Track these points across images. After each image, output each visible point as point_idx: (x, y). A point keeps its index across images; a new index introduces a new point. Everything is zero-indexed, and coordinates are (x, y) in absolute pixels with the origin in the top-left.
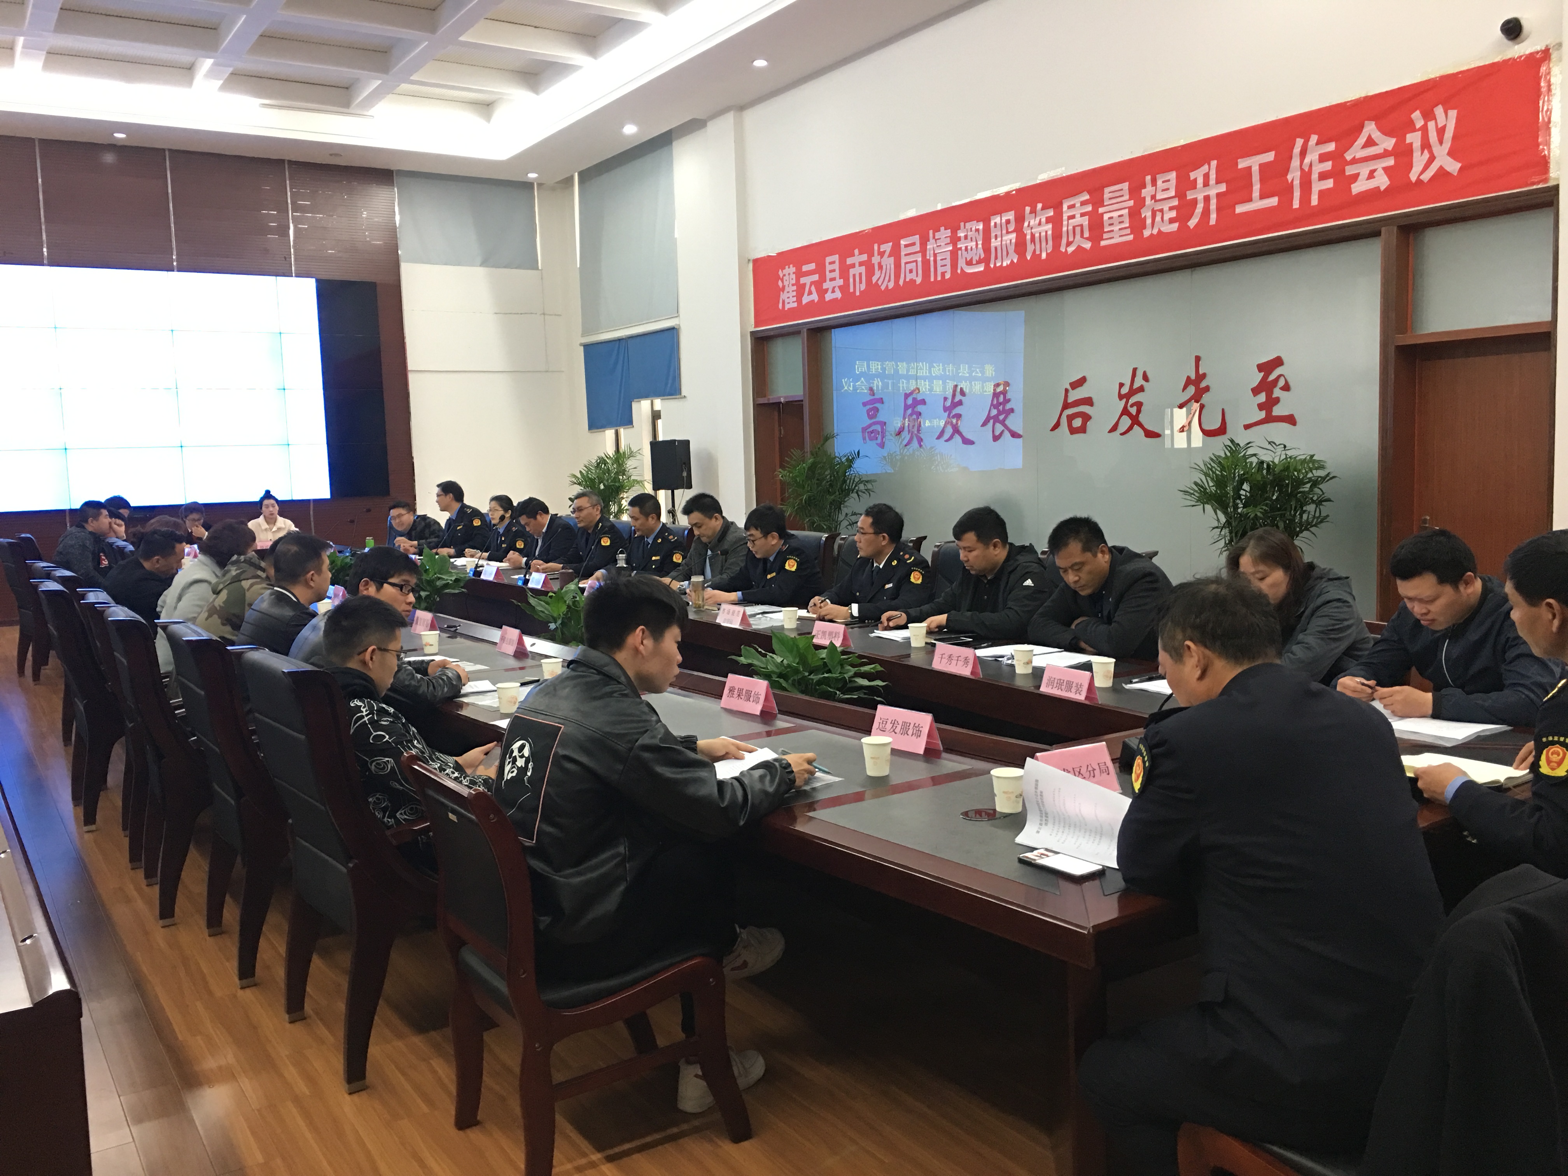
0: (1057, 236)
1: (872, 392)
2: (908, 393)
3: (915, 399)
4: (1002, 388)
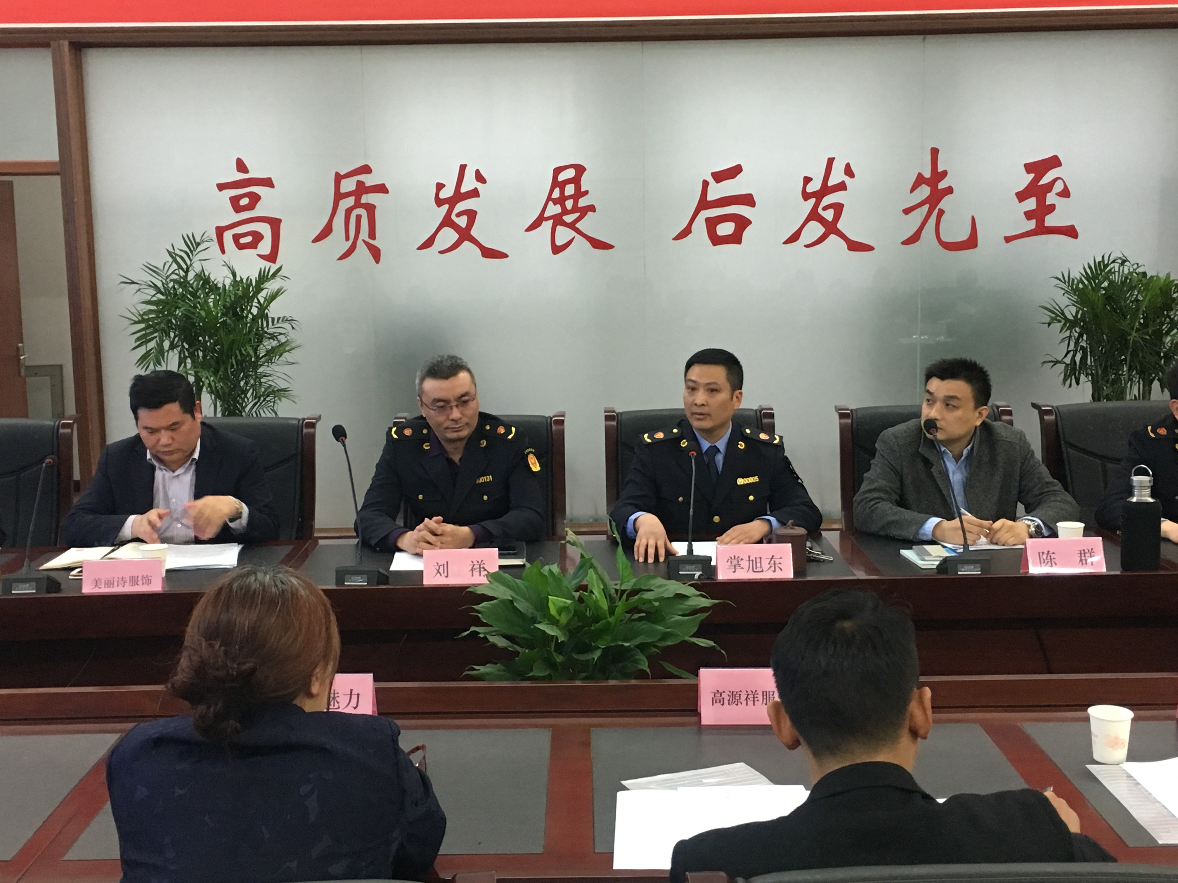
1: (241, 166)
2: (342, 173)
3: (360, 184)
4: (570, 173)
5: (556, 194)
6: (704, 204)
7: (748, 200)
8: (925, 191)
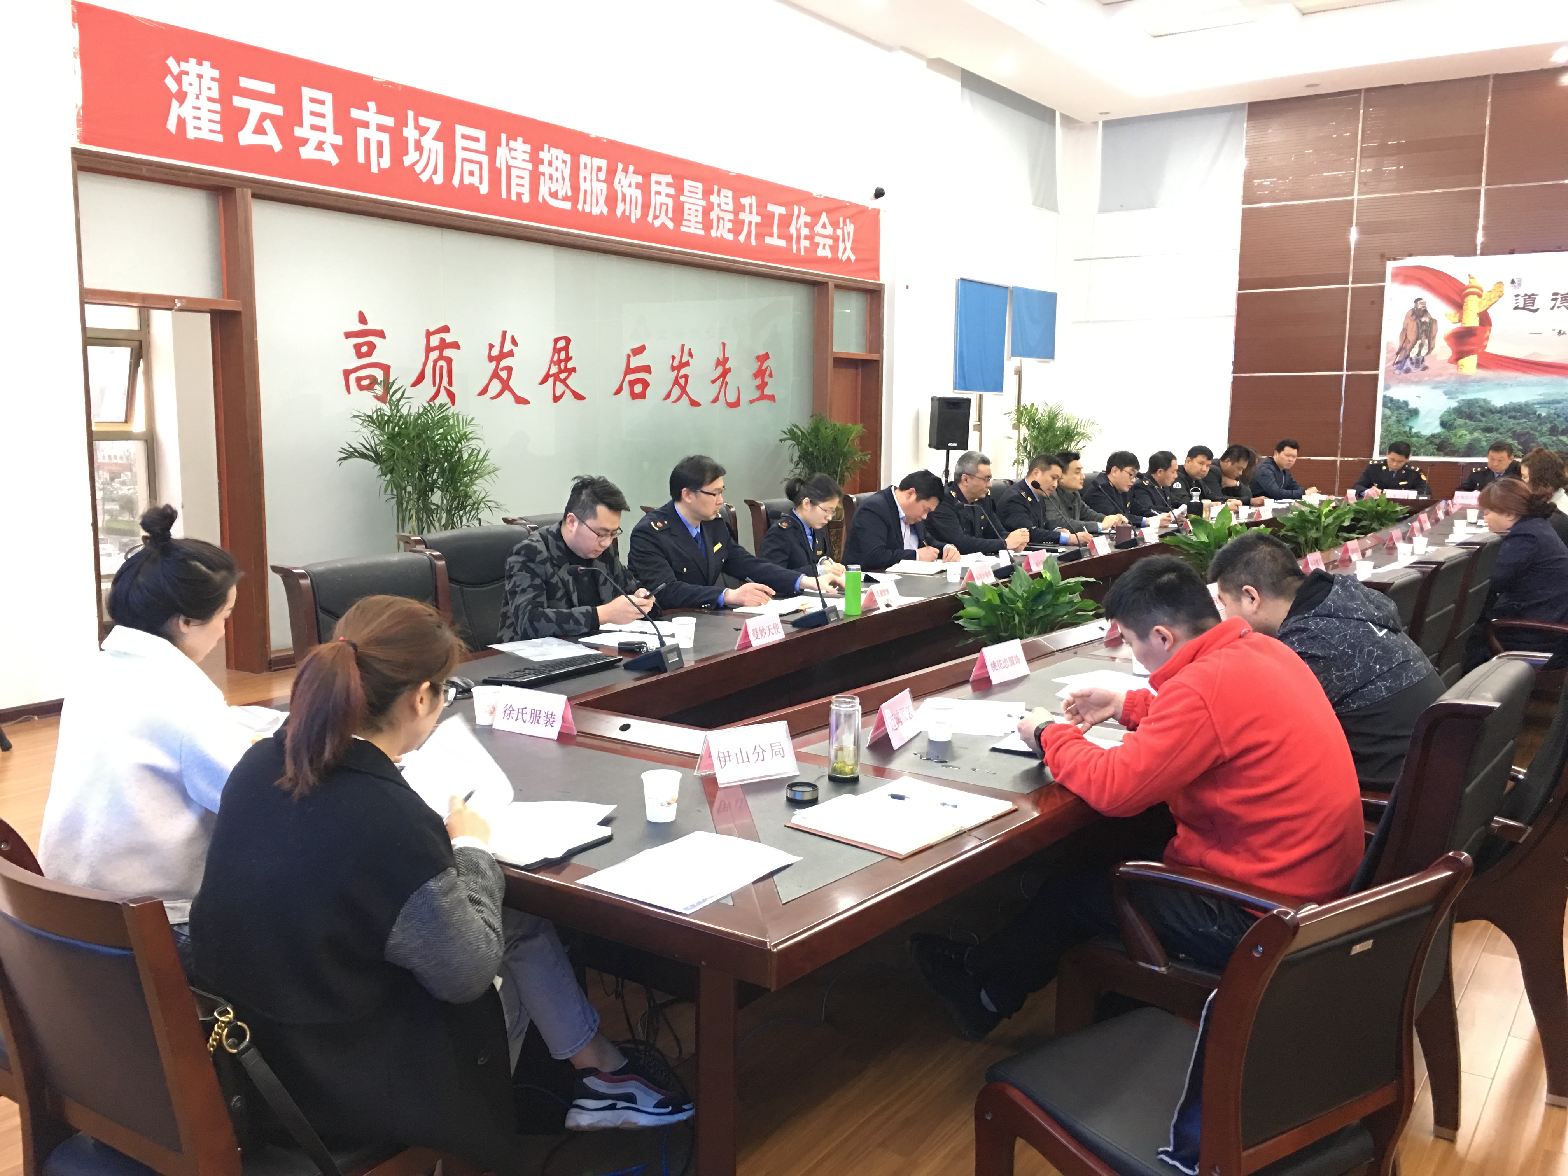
0: (646, 206)
1: (362, 319)
2: (431, 330)
3: (442, 340)
4: (561, 344)
5: (556, 358)
6: (628, 371)
7: (647, 369)
8: (720, 370)
